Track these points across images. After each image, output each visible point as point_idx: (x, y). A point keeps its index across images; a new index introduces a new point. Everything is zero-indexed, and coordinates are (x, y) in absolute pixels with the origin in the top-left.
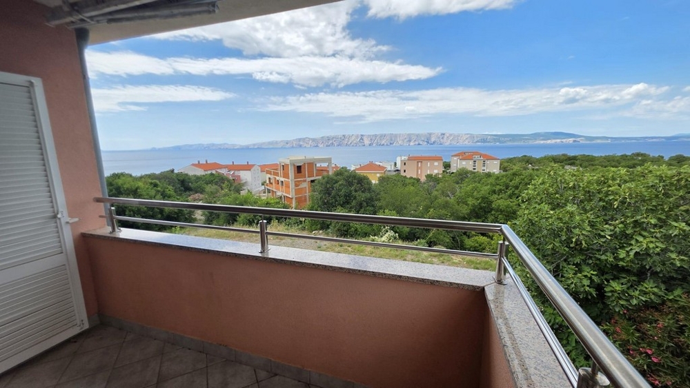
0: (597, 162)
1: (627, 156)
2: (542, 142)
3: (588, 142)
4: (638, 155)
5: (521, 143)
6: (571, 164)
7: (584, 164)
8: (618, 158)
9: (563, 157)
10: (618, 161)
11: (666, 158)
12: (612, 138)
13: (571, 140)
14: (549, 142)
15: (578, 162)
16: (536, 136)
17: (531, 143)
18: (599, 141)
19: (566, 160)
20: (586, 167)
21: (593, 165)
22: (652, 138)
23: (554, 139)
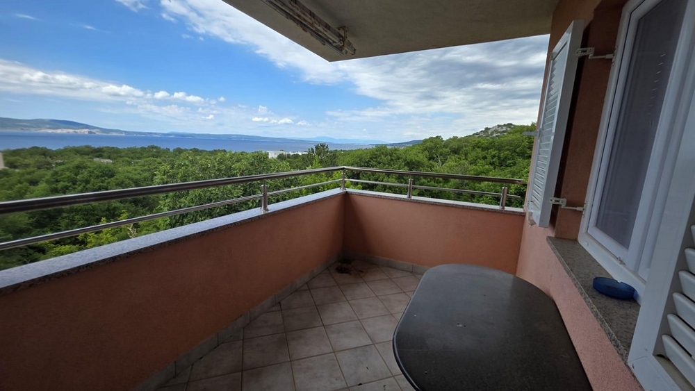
0: (123, 154)
1: (145, 148)
2: (50, 131)
3: (105, 134)
4: (153, 147)
5: (17, 131)
6: (98, 157)
7: (112, 156)
8: (139, 150)
9: (87, 149)
10: (140, 152)
11: (171, 150)
12: (125, 132)
13: (86, 131)
14: (59, 131)
15: (105, 154)
16: (39, 123)
17: (33, 131)
18: (114, 134)
19: (92, 152)
20: (115, 159)
21: (121, 157)
22: (156, 134)
23: (65, 128)
